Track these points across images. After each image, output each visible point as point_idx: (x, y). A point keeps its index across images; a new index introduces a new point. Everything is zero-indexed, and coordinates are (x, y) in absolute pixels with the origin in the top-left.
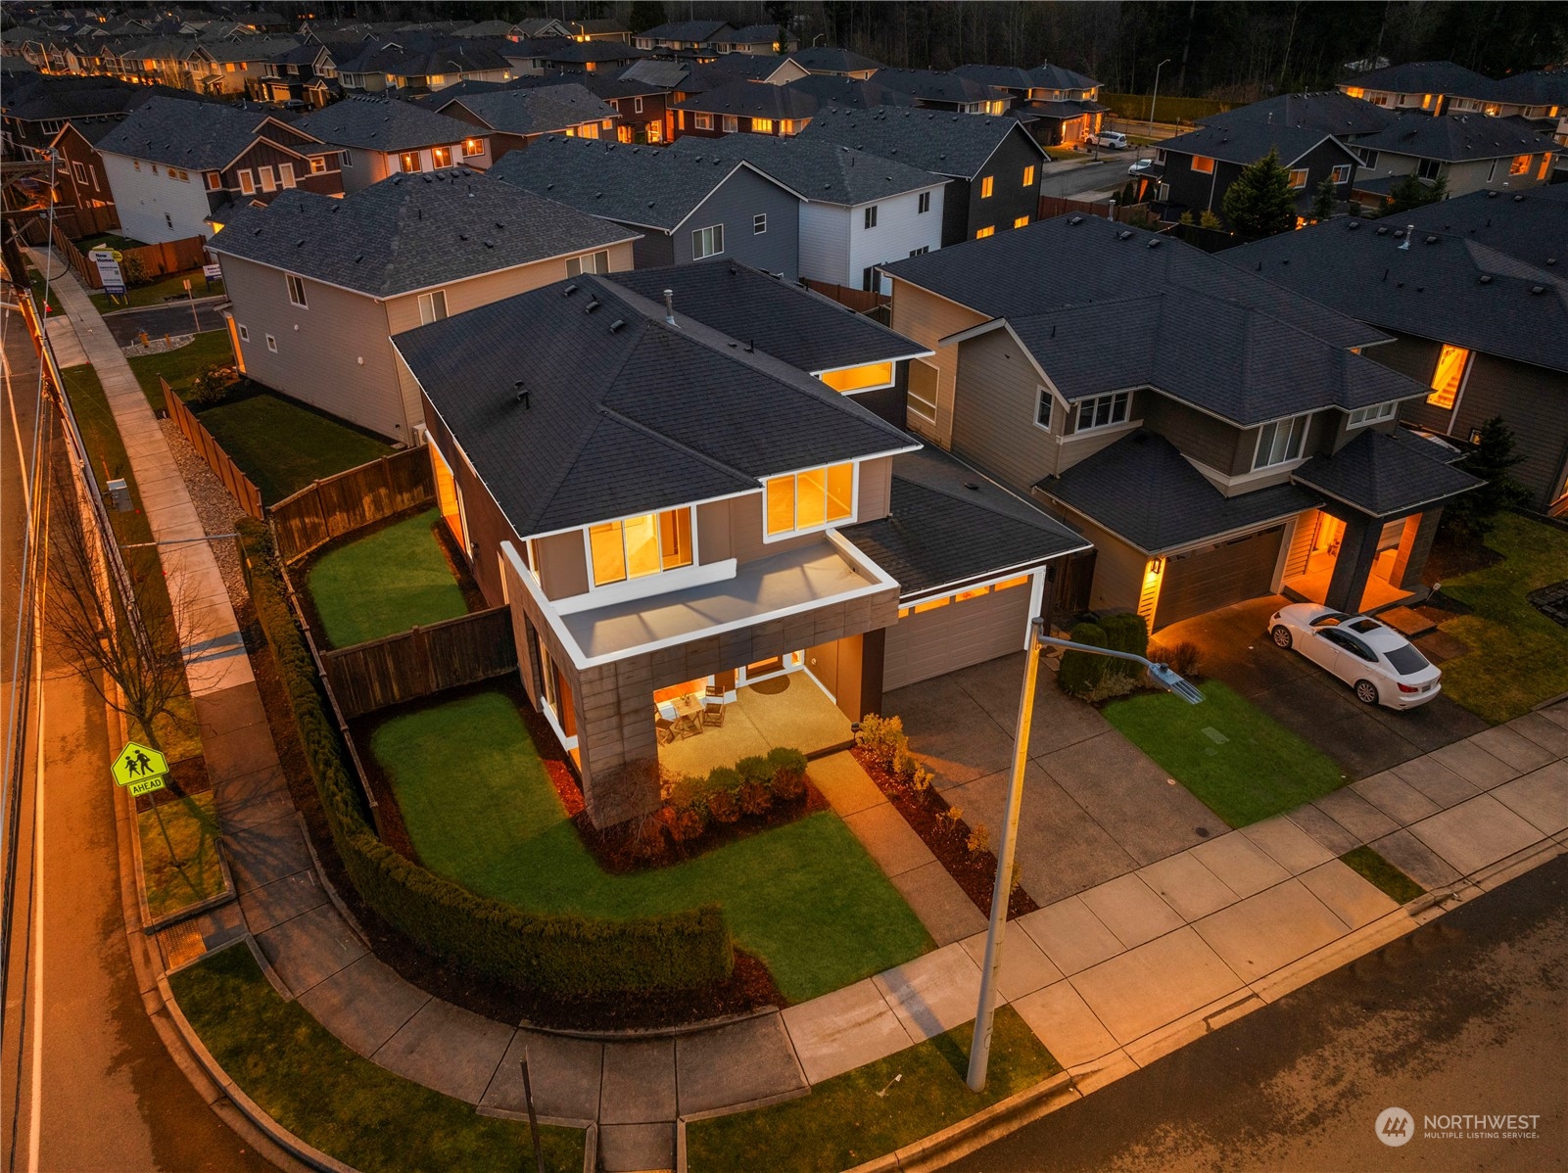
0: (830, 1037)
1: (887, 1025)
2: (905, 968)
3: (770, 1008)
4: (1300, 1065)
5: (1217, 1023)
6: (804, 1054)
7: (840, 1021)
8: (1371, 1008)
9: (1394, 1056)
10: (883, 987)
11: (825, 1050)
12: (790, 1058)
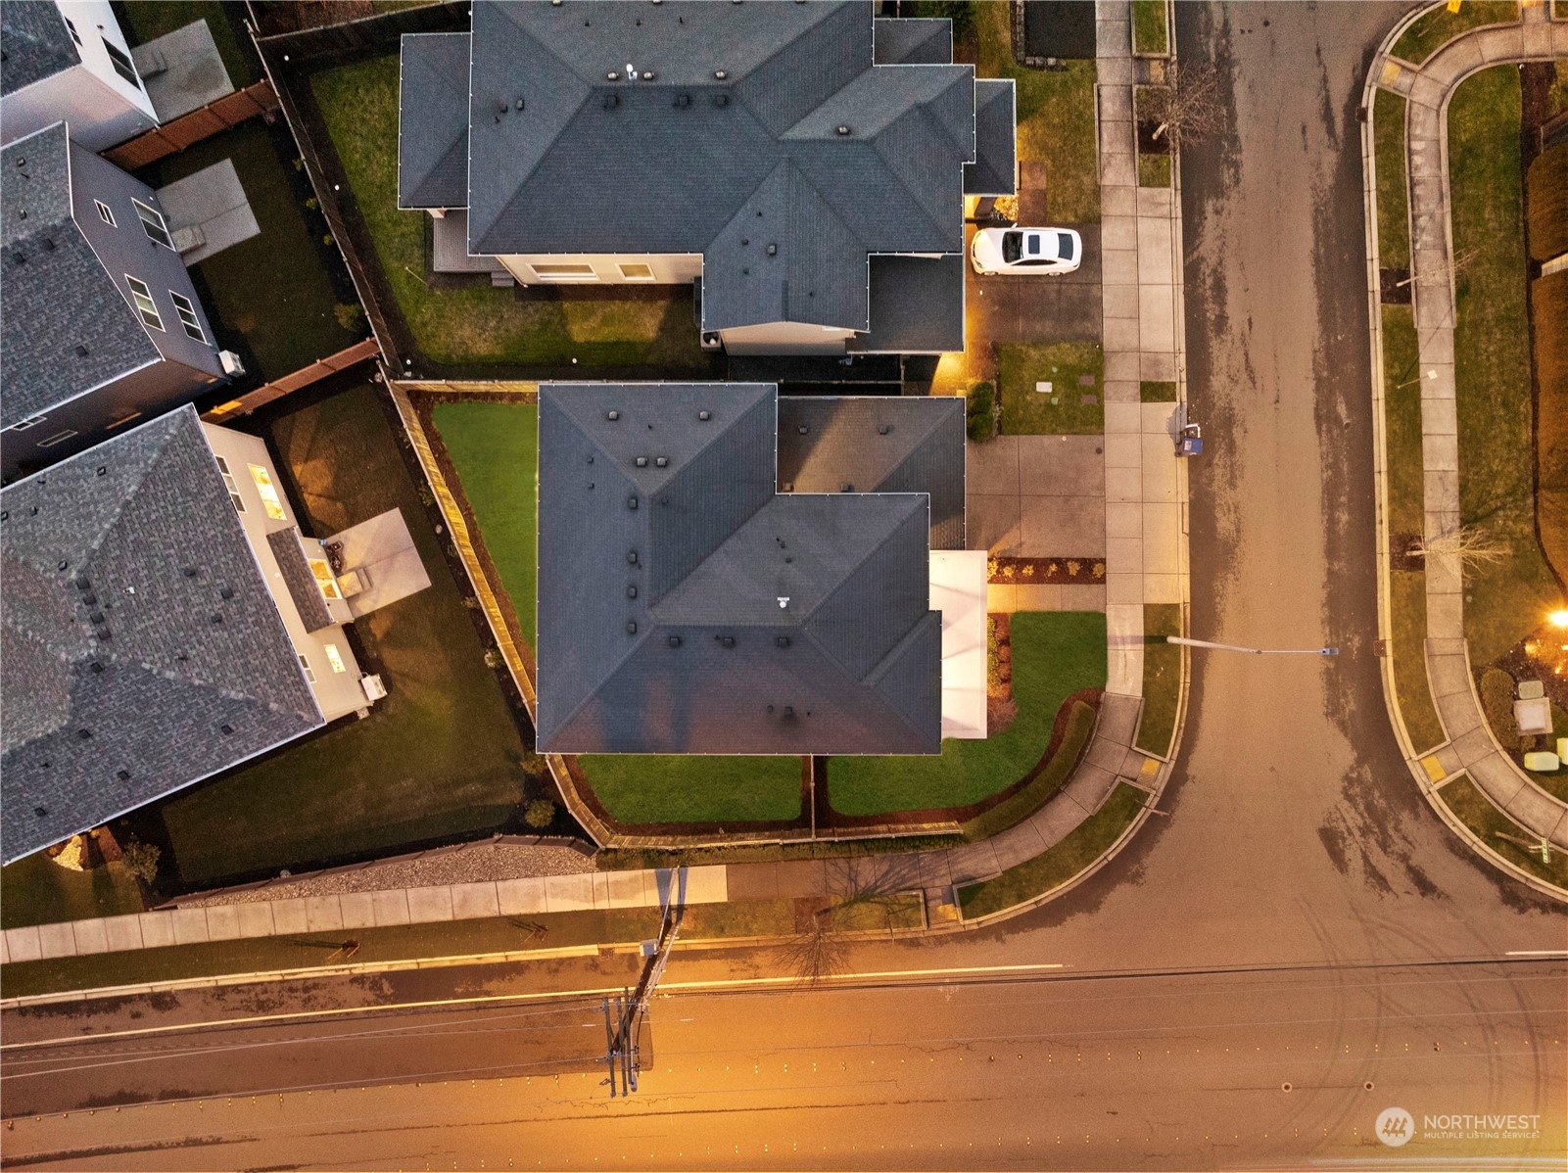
0: (1126, 680)
1: (1131, 656)
2: (1109, 633)
3: (1103, 695)
4: (1218, 515)
5: (1187, 530)
6: (1128, 693)
7: (1121, 672)
8: (1210, 464)
9: (1231, 478)
10: (1114, 647)
11: (1130, 684)
12: (1127, 698)
